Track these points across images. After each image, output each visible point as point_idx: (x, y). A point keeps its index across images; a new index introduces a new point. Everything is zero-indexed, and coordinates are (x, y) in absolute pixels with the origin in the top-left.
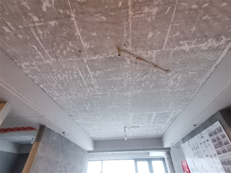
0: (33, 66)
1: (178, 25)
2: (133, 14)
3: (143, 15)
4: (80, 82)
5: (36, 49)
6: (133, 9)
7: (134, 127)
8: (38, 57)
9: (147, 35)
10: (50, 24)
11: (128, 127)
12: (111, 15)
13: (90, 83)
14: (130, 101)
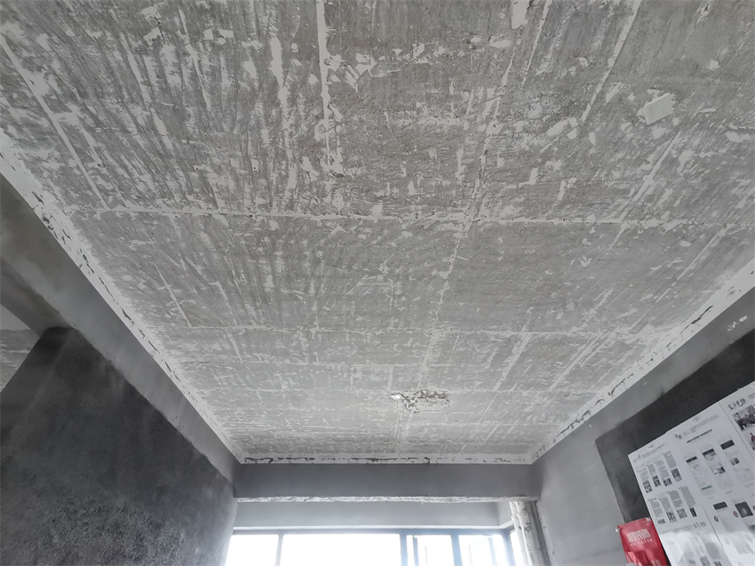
7: (430, 397)
14: (452, 260)
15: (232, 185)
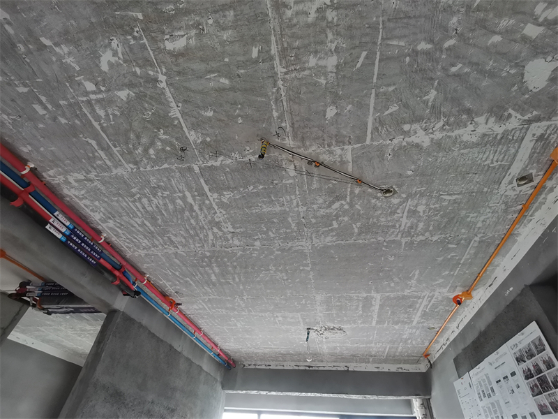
0: (91, 181)
1: (391, 89)
2: (285, 70)
3: (307, 72)
4: (191, 216)
5: (96, 147)
6: (284, 62)
7: (332, 329)
8: (100, 162)
9: (325, 112)
10: (119, 97)
11: (315, 328)
12: (238, 75)
13: (213, 217)
14: (309, 262)
15: (183, 240)
